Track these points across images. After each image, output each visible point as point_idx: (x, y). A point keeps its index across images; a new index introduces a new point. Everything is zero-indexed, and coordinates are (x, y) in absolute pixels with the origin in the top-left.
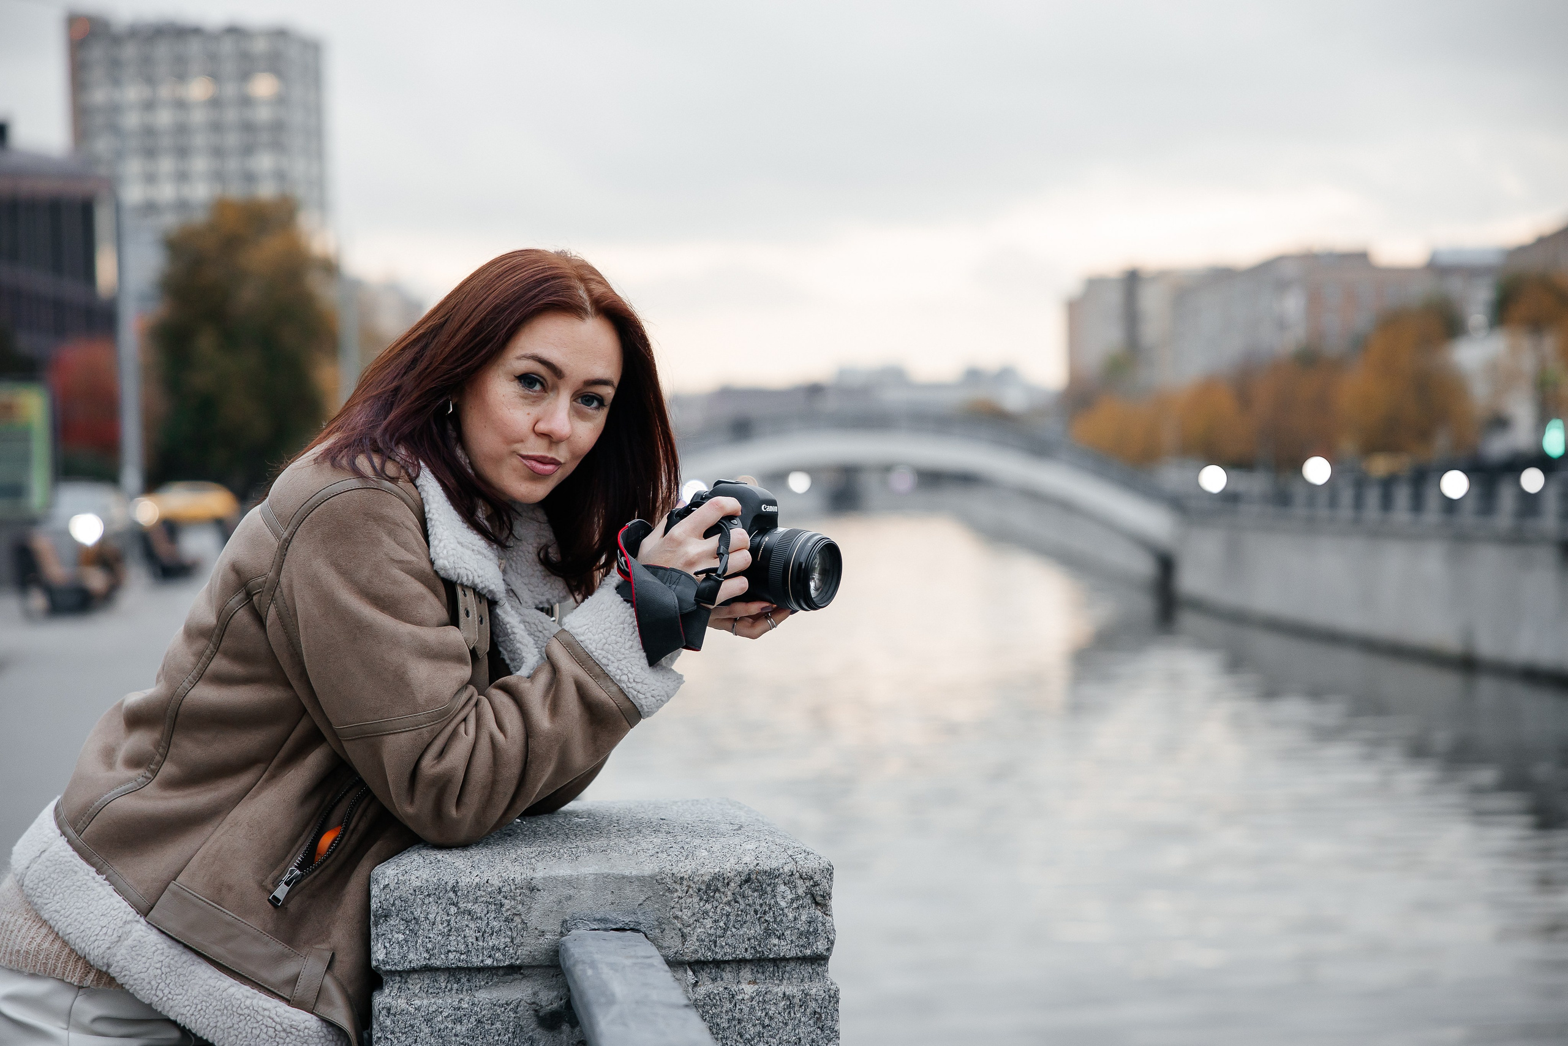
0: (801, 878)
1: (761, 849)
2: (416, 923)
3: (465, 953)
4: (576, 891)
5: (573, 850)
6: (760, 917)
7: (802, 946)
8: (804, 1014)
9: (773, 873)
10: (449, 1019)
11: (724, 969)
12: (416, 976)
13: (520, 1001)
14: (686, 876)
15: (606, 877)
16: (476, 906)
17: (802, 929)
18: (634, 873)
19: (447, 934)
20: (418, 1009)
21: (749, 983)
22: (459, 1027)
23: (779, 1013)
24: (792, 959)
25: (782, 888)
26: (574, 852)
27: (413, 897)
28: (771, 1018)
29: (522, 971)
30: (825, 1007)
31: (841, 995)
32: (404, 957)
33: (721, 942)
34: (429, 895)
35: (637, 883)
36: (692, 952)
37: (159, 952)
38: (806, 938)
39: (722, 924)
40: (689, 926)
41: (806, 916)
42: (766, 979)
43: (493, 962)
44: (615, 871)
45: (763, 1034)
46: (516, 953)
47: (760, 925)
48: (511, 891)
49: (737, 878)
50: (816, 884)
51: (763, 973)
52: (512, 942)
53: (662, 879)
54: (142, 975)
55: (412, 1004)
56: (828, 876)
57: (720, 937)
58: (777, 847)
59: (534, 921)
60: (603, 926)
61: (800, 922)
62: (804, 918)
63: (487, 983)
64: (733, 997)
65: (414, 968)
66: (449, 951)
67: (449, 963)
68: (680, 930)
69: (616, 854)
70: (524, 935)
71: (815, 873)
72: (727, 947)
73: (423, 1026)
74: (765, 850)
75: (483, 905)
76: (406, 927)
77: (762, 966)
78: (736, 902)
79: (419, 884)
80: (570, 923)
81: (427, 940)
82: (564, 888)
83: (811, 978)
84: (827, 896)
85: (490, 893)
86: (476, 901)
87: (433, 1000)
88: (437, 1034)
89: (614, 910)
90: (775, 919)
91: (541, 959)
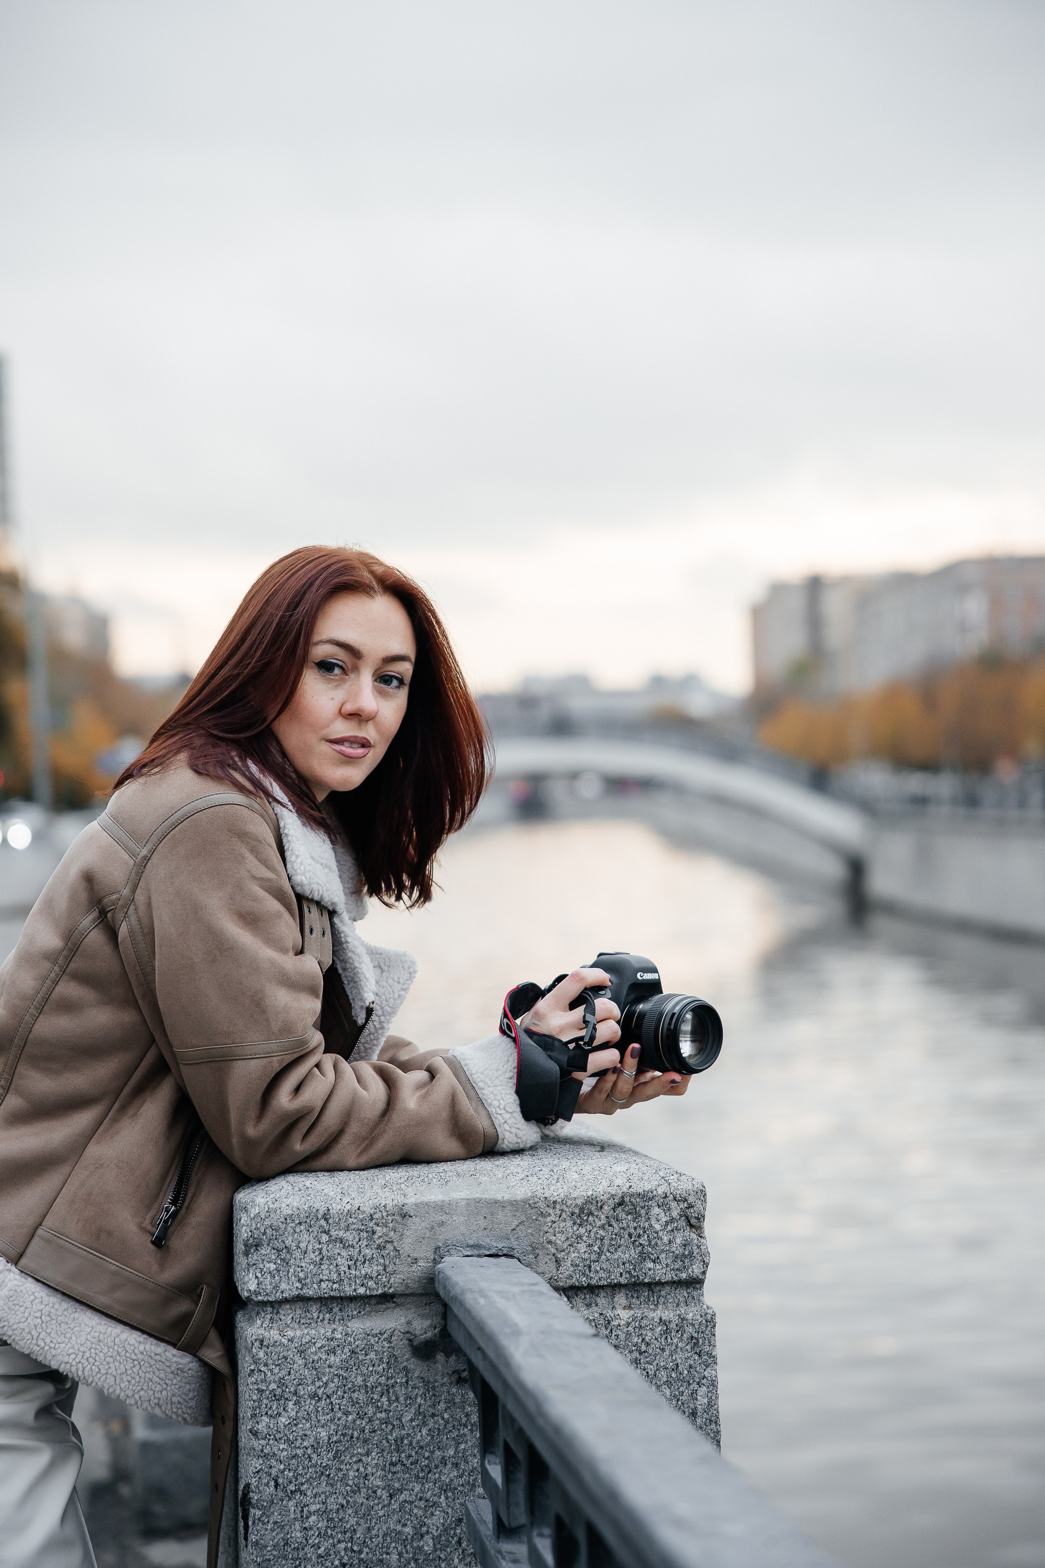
0: (675, 1200)
1: (632, 1171)
2: (288, 1252)
3: (337, 1282)
4: (448, 1217)
5: (441, 1174)
6: (635, 1241)
7: (677, 1269)
8: (681, 1339)
9: (647, 1196)
10: (322, 1350)
11: (598, 1294)
12: (288, 1306)
13: (394, 1331)
14: (558, 1200)
15: (478, 1202)
16: (348, 1233)
17: (677, 1252)
18: (507, 1197)
19: (319, 1263)
20: (291, 1340)
21: (624, 1308)
22: (332, 1358)
23: (656, 1339)
24: (667, 1283)
25: (656, 1210)
26: (442, 1177)
27: (284, 1225)
28: (648, 1344)
29: (395, 1300)
30: (702, 1332)
31: (718, 1319)
32: (276, 1287)
33: (596, 1266)
34: (300, 1223)
35: (509, 1208)
36: (567, 1278)
37: (37, 1301)
38: (681, 1261)
39: (596, 1248)
40: (563, 1251)
41: (681, 1239)
42: (641, 1304)
43: (366, 1291)
44: (486, 1196)
45: (640, 1360)
46: (389, 1281)
47: (634, 1249)
48: (383, 1217)
49: (610, 1201)
50: (690, 1206)
51: (638, 1298)
52: (385, 1270)
53: (535, 1203)
54: (21, 1325)
55: (285, 1336)
56: (702, 1198)
57: (594, 1261)
58: (648, 1168)
59: (406, 1249)
60: (476, 1252)
61: (675, 1245)
62: (678, 1241)
63: (360, 1312)
64: (609, 1323)
65: (286, 1298)
66: (322, 1280)
67: (322, 1293)
68: (554, 1255)
69: (486, 1178)
70: (397, 1263)
71: (689, 1195)
72: (602, 1271)
73: (297, 1358)
74: (636, 1172)
75: (354, 1232)
76: (278, 1257)
77: (637, 1290)
78: (610, 1225)
79: (290, 1212)
80: (443, 1250)
81: (299, 1269)
82: (437, 1214)
83: (686, 1302)
84: (700, 1218)
85: (361, 1220)
86: (347, 1228)
87: (306, 1331)
88: (311, 1365)
89: (488, 1236)
90: (650, 1242)
91: (414, 1286)
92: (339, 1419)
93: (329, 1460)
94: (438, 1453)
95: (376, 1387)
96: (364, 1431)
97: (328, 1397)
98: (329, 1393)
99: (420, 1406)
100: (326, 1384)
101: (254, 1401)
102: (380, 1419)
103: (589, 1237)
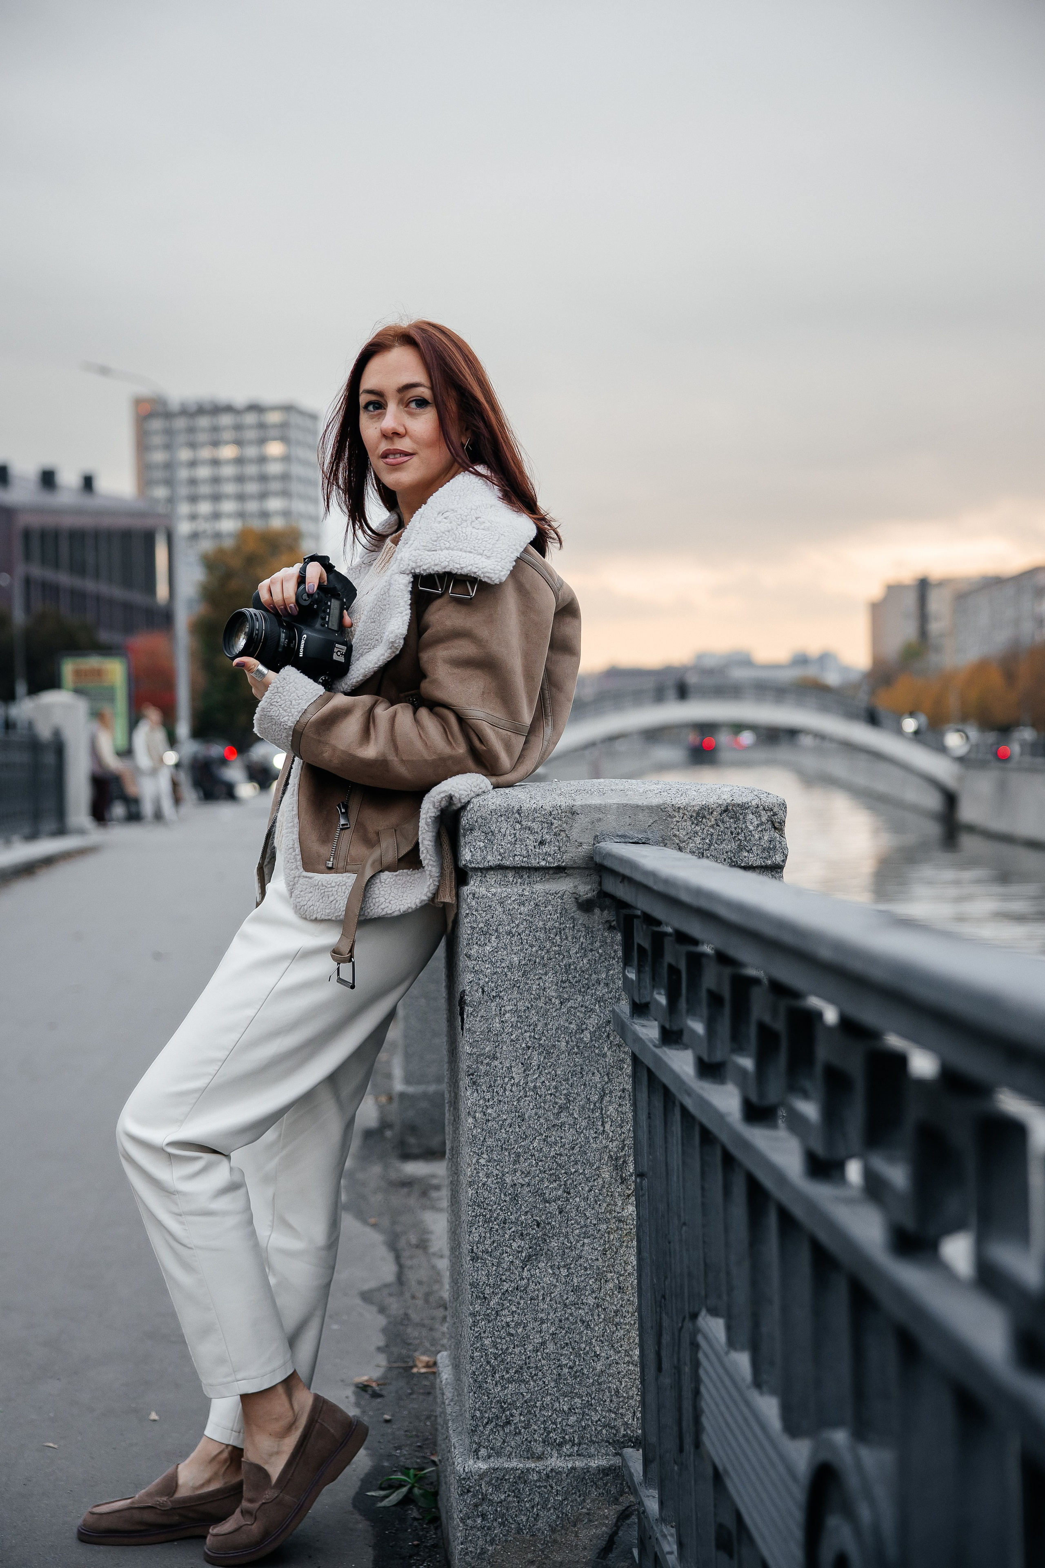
2: (493, 835)
3: (526, 857)
4: (604, 815)
6: (735, 837)
7: (765, 857)
9: (744, 806)
10: (515, 902)
12: (492, 872)
13: (565, 892)
14: (682, 807)
15: (625, 806)
16: (534, 824)
17: (765, 846)
18: (645, 803)
19: (514, 843)
20: (494, 895)
22: (522, 908)
24: (757, 867)
25: (751, 816)
27: (490, 816)
29: (566, 871)
32: (484, 858)
34: (501, 816)
35: (647, 811)
38: (768, 852)
39: (707, 841)
40: (684, 842)
41: (768, 837)
43: (546, 863)
44: (631, 803)
46: (562, 858)
48: (558, 814)
49: (718, 809)
50: (775, 814)
52: (559, 850)
53: (665, 808)
55: (490, 891)
56: (783, 809)
57: (706, 850)
58: (746, 789)
59: (575, 836)
60: (623, 840)
61: (763, 841)
62: (766, 838)
63: (542, 879)
65: (491, 866)
66: (516, 855)
67: (516, 864)
68: (678, 844)
70: (568, 845)
71: (775, 807)
72: (711, 857)
73: (498, 907)
74: (738, 790)
75: (539, 823)
76: (486, 838)
78: (718, 826)
79: (494, 807)
80: (600, 838)
81: (500, 847)
82: (596, 813)
84: (782, 823)
85: (544, 815)
86: (534, 820)
87: (504, 889)
88: (508, 912)
89: (631, 830)
90: (746, 838)
91: (580, 862)
92: (526, 950)
93: (519, 976)
94: (594, 976)
95: (552, 929)
96: (543, 958)
97: (519, 934)
98: (520, 932)
99: (582, 943)
100: (518, 925)
101: (468, 935)
102: (555, 951)
103: (703, 833)
